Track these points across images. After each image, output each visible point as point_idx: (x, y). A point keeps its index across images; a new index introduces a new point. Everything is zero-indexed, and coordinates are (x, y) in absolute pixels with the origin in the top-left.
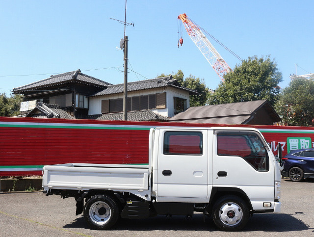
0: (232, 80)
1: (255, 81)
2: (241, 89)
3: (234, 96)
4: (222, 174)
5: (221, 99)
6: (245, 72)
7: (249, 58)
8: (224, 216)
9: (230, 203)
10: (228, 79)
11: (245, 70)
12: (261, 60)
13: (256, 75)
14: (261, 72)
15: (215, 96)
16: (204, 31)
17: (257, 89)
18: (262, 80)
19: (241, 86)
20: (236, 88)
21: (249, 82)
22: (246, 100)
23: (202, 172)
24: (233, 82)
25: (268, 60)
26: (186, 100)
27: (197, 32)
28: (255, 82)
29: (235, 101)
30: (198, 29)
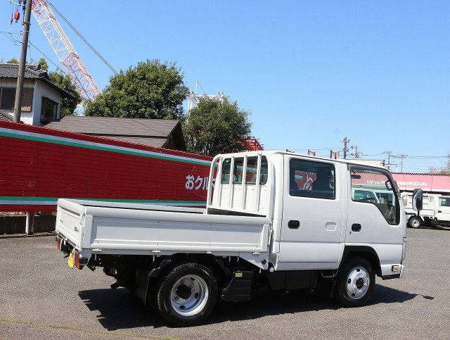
0: (125, 85)
1: (157, 93)
2: (137, 101)
3: (127, 108)
4: (356, 227)
5: (107, 110)
6: (144, 78)
7: (148, 60)
8: (352, 286)
9: (358, 268)
10: (117, 83)
11: (144, 75)
12: (164, 67)
13: (159, 85)
14: (166, 83)
15: (97, 105)
16: (55, 9)
17: (158, 105)
18: (165, 93)
19: (137, 97)
20: (132, 98)
21: (149, 92)
22: (142, 116)
23: (334, 224)
24: (126, 89)
25: (173, 68)
26: (57, 104)
27: (44, 8)
28: (155, 94)
29: (129, 116)
30: (45, 4)
